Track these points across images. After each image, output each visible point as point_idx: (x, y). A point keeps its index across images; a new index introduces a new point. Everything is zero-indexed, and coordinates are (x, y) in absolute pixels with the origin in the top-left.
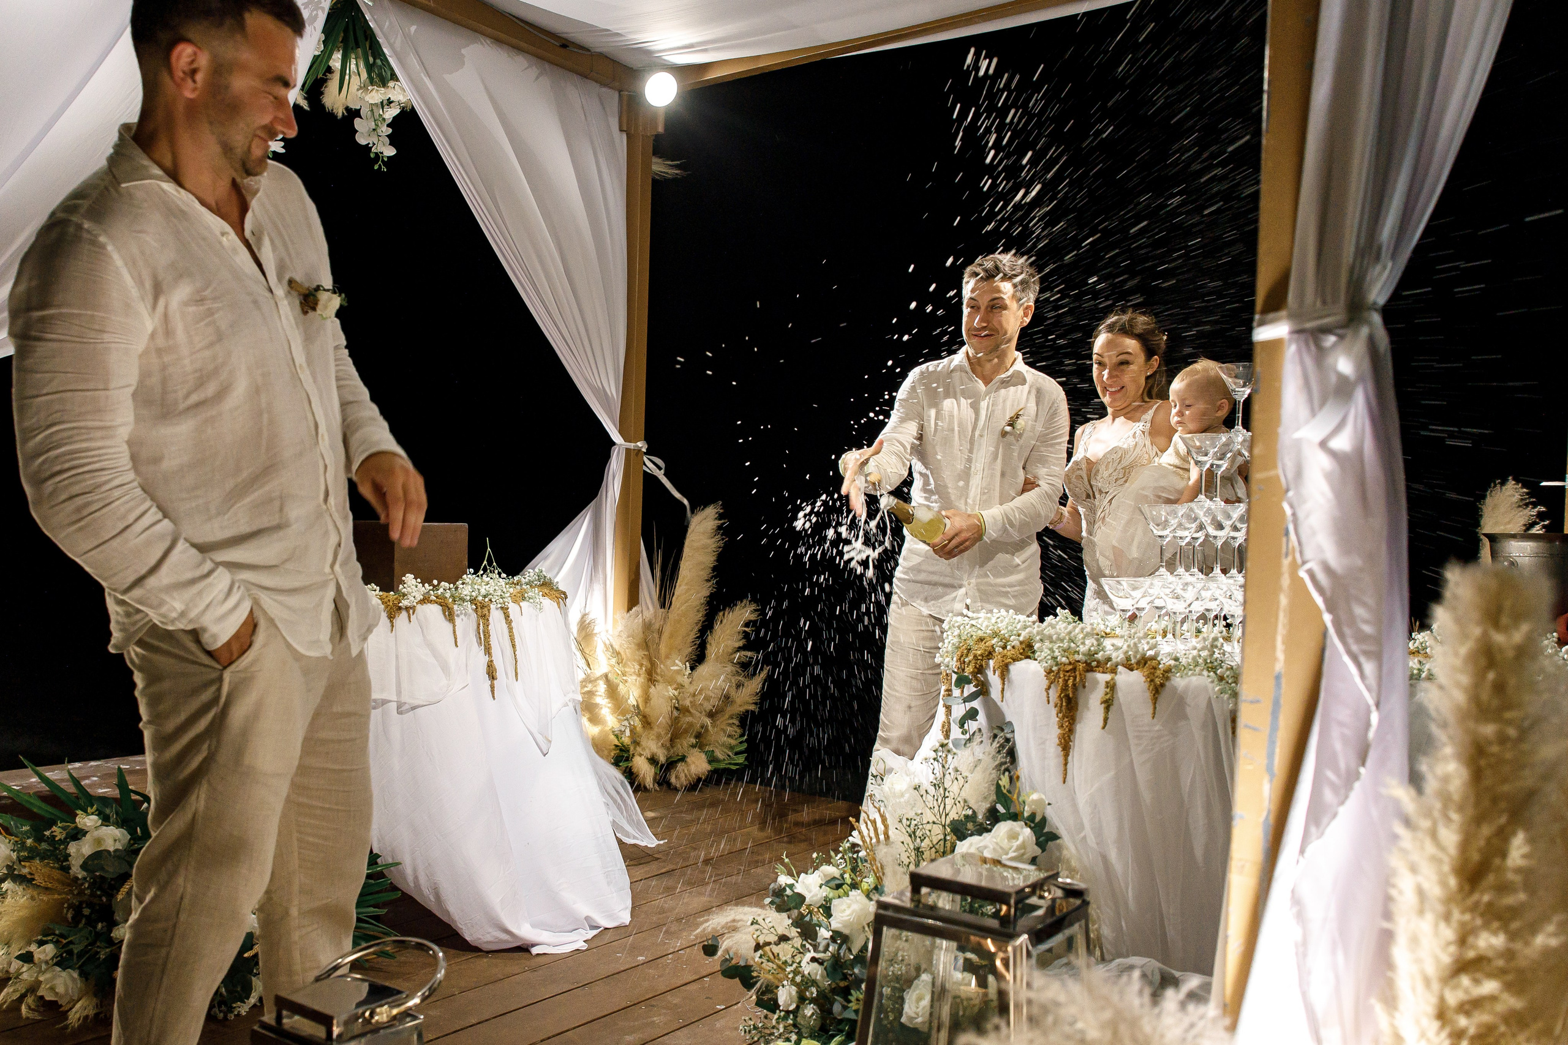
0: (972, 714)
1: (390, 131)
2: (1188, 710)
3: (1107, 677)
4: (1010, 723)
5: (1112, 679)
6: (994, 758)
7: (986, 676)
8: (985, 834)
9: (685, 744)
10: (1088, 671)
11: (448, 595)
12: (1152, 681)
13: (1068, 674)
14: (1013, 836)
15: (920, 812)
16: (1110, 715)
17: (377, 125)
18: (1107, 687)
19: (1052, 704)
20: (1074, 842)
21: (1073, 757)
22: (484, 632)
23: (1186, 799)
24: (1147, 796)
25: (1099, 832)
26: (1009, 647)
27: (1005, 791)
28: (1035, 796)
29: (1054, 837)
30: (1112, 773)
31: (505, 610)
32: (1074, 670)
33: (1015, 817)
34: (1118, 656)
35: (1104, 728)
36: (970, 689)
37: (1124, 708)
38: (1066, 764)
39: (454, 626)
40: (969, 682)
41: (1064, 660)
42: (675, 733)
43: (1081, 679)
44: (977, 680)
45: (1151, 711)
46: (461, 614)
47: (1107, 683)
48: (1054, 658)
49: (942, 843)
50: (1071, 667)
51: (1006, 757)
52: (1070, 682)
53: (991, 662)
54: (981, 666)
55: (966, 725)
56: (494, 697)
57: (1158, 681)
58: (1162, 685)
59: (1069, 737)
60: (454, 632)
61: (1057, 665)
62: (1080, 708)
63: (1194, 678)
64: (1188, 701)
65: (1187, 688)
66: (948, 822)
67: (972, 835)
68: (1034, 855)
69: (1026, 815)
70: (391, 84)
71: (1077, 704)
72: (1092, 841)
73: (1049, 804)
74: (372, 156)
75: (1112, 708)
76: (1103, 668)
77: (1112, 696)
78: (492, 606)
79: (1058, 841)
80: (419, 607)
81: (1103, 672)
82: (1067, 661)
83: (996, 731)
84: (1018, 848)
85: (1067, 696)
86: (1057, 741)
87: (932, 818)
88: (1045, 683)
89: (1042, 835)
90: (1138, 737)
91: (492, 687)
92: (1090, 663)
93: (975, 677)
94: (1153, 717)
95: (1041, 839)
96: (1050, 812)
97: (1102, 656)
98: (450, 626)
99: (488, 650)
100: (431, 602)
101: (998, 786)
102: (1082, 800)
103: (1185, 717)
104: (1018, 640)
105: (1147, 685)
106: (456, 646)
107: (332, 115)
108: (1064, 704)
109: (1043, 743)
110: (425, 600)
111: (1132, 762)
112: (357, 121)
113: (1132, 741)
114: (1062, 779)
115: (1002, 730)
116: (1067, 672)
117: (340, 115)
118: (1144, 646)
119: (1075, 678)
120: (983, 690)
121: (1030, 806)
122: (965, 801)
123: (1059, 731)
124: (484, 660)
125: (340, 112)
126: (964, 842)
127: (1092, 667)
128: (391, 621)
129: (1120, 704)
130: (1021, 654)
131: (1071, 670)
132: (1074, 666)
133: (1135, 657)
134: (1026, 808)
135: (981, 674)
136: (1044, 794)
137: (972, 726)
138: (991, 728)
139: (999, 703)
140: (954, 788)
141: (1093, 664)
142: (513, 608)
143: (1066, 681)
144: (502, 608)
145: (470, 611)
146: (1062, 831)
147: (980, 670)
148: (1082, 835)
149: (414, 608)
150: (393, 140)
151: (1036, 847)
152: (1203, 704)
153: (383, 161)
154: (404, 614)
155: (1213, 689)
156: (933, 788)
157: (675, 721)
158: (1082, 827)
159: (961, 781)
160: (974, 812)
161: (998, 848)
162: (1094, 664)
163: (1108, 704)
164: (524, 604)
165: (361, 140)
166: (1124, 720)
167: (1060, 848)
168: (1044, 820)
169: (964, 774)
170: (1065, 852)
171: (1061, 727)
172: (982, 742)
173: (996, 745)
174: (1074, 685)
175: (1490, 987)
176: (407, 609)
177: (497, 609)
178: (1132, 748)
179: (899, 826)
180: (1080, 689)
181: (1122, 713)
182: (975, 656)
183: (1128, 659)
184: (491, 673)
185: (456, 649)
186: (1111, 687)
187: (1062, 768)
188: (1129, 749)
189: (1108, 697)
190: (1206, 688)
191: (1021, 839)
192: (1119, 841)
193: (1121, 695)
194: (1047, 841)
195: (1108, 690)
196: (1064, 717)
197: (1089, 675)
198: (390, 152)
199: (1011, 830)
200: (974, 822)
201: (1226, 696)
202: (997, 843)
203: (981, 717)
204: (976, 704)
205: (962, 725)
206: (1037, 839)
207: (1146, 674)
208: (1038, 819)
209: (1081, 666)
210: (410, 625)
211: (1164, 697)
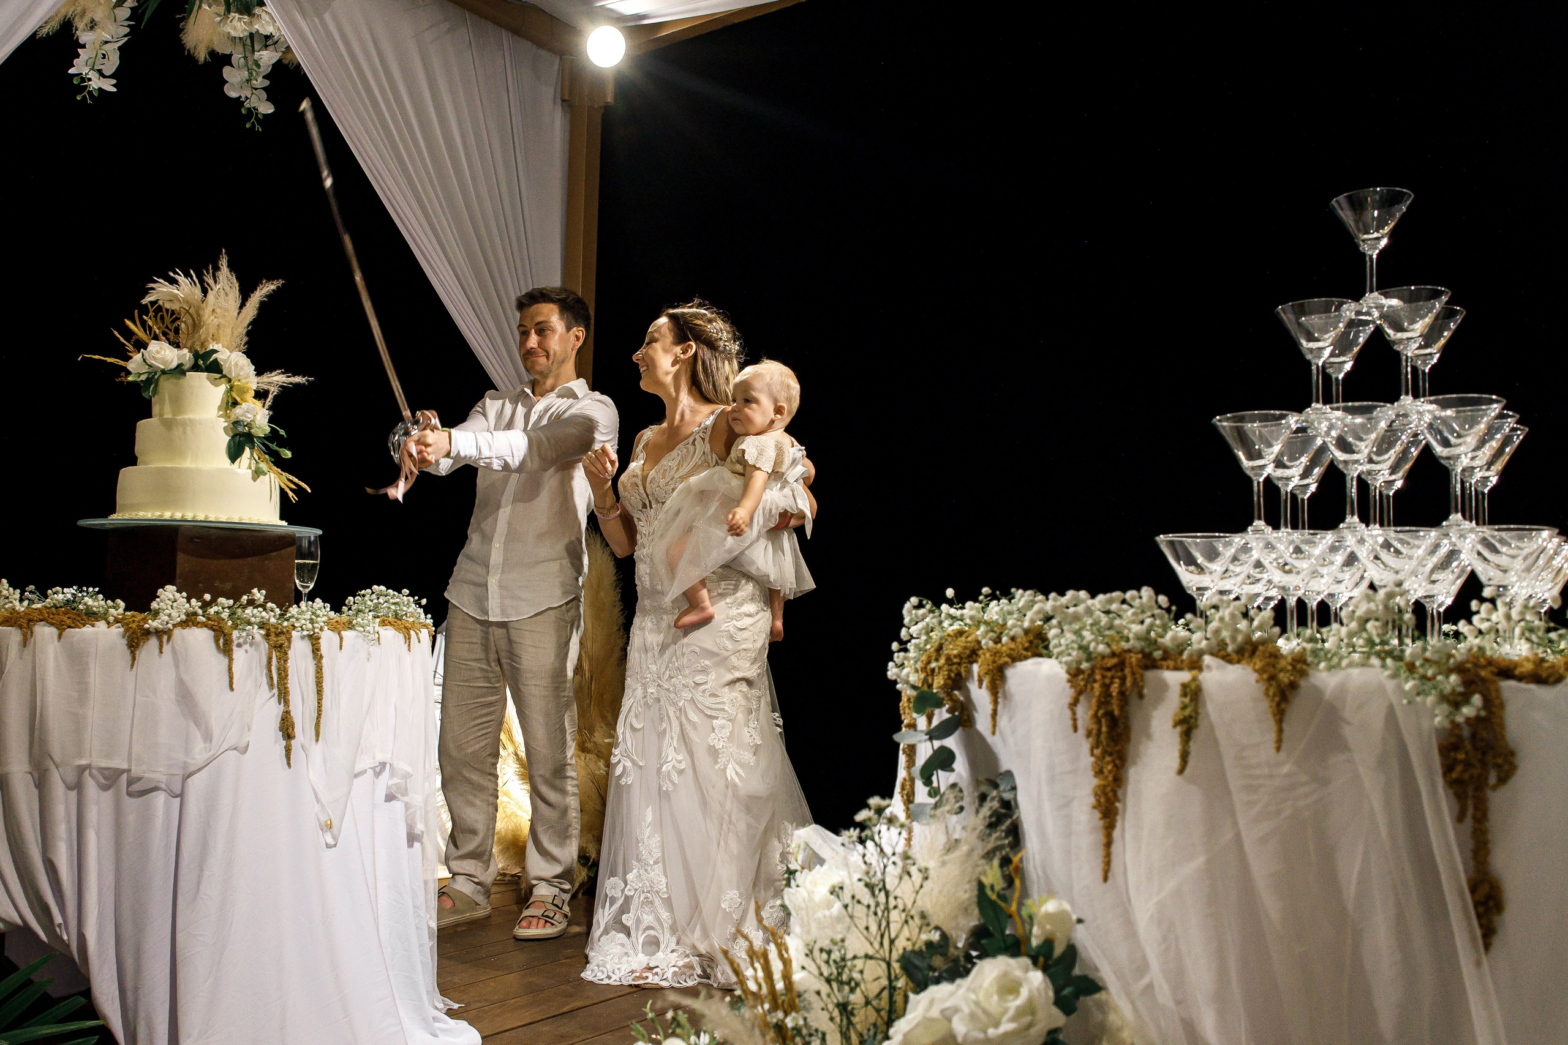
0: (943, 760)
1: (267, 83)
2: (1347, 731)
3: (1185, 676)
4: (1009, 774)
5: (1194, 679)
6: (982, 838)
7: (967, 694)
8: (958, 981)
10: (1147, 668)
11: (225, 615)
12: (1272, 678)
13: (1109, 674)
14: (1009, 987)
15: (839, 937)
16: (1193, 746)
17: (251, 74)
18: (1184, 695)
19: (1081, 731)
20: (1129, 995)
21: (1123, 830)
22: (279, 669)
23: (1350, 906)
24: (1272, 906)
25: (1178, 978)
26: (1004, 639)
27: (994, 897)
28: (1050, 906)
29: (1091, 986)
30: (1201, 860)
31: (314, 640)
32: (1121, 666)
33: (1015, 947)
35: (1181, 771)
36: (942, 715)
37: (1220, 733)
38: (1108, 844)
39: (231, 660)
40: (940, 705)
41: (1101, 648)
43: (1135, 683)
44: (952, 699)
45: (1272, 736)
46: (245, 642)
47: (1184, 686)
48: (1084, 648)
49: (885, 994)
50: (1114, 661)
51: (1006, 837)
52: (1115, 688)
53: (975, 668)
54: (959, 674)
55: (934, 778)
56: (289, 764)
57: (1284, 678)
58: (1293, 686)
59: (1115, 793)
60: (230, 669)
61: (1088, 660)
62: (1133, 735)
63: (1355, 672)
64: (1347, 714)
65: (1342, 689)
66: (895, 956)
67: (937, 981)
68: (1053, 1026)
69: (1035, 942)
70: (257, 11)
71: (1127, 728)
72: (1164, 995)
73: (1080, 921)
74: (243, 111)
75: (1198, 735)
76: (1175, 660)
77: (1196, 711)
78: (294, 633)
79: (1097, 996)
80: (178, 632)
81: (1176, 669)
82: (1108, 651)
83: (984, 788)
84: (1020, 1013)
85: (1109, 715)
86: (1092, 800)
87: (865, 948)
88: (1069, 693)
89: (1070, 980)
90: (1250, 789)
91: (288, 750)
92: (1150, 654)
93: (949, 695)
94: (1278, 749)
95: (1067, 991)
96: (1081, 936)
97: (1174, 639)
98: (226, 661)
99: (283, 695)
100: (197, 624)
101: (981, 886)
102: (1144, 913)
103: (1340, 745)
104: (1021, 626)
105: (1262, 687)
106: (232, 688)
107: (191, 59)
108: (1104, 729)
109: (1067, 804)
110: (190, 621)
111: (1238, 839)
112: (225, 67)
113: (1239, 798)
114: (1099, 874)
115: (996, 786)
116: (1109, 669)
117: (202, 59)
119: (1123, 679)
120: (963, 717)
121: (1042, 926)
122: (923, 916)
123: (1095, 782)
124: (275, 710)
125: (202, 56)
126: (922, 995)
127: (1154, 660)
128: (133, 653)
129: (1212, 729)
130: (1026, 649)
131: (1115, 666)
132: (1120, 661)
133: (1234, 639)
134: (1035, 930)
135: (959, 689)
136: (1072, 902)
137: (942, 779)
138: (976, 782)
139: (989, 738)
140: (904, 891)
141: (1154, 655)
142: (328, 638)
143: (1106, 687)
144: (310, 637)
145: (258, 638)
146: (1107, 974)
147: (957, 682)
148: (1146, 981)
149: (169, 633)
151: (1055, 1011)
152: (1378, 722)
153: (257, 118)
154: (153, 642)
155: (1400, 688)
156: (866, 890)
158: (1143, 968)
159: (917, 877)
160: (944, 936)
161: (980, 1013)
162: (1157, 654)
163: (1188, 725)
164: (347, 635)
165: (233, 94)
166: (1219, 756)
167: (1102, 1007)
168: (1071, 952)
169: (922, 863)
170: (1112, 1017)
171: (1099, 773)
172: (962, 808)
173: (985, 811)
174: (1122, 693)
176: (159, 633)
177: (303, 638)
178: (1239, 808)
179: (808, 963)
180: (1134, 700)
181: (1216, 742)
182: (948, 659)
183: (1223, 645)
184: (287, 729)
185: (231, 693)
186: (1193, 693)
187: (1101, 852)
188: (1232, 813)
189: (1187, 712)
190: (1381, 688)
191: (1024, 993)
192: (1221, 998)
193: (1212, 709)
194: (1076, 995)
195: (1187, 700)
196: (1105, 753)
197: (1150, 675)
198: (267, 108)
199: (1005, 975)
200: (945, 954)
201: (1430, 700)
202: (977, 1003)
203: (961, 765)
204: (951, 742)
205: (928, 782)
206: (1057, 991)
207: (1259, 665)
208: (1058, 950)
209: (1134, 658)
210: (160, 657)
211: (1297, 709)
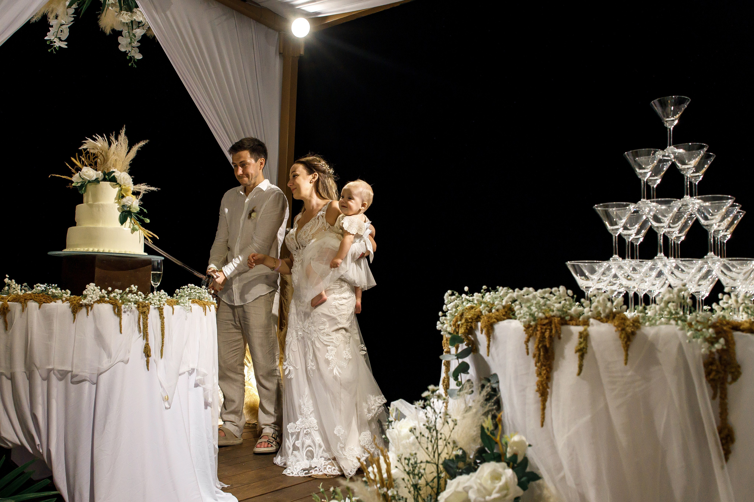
0: (463, 368)
1: (139, 44)
2: (659, 356)
3: (581, 328)
4: (495, 375)
5: (585, 330)
6: (482, 406)
7: (475, 337)
8: (471, 474)
10: (562, 324)
11: (118, 297)
12: (623, 329)
13: (544, 327)
14: (496, 477)
15: (414, 452)
16: (585, 362)
17: (132, 40)
18: (581, 337)
19: (531, 355)
20: (554, 482)
21: (551, 402)
22: (143, 323)
23: (660, 440)
25: (577, 473)
26: (493, 311)
27: (489, 433)
28: (516, 438)
29: (535, 477)
30: (588, 417)
31: (160, 310)
33: (498, 458)
35: (579, 374)
36: (463, 347)
37: (597, 355)
38: (544, 409)
39: (121, 319)
40: (462, 342)
41: (541, 315)
43: (557, 331)
44: (468, 339)
45: (623, 358)
46: (128, 311)
47: (581, 333)
48: (532, 315)
49: (436, 480)
50: (547, 321)
51: (494, 405)
52: (547, 334)
53: (479, 324)
54: (471, 327)
55: (459, 377)
56: (148, 369)
57: (629, 330)
58: (633, 333)
59: (547, 384)
60: (120, 323)
61: (534, 320)
62: (556, 358)
63: (663, 327)
64: (660, 347)
65: (657, 335)
66: (441, 461)
67: (461, 474)
68: (516, 496)
69: (508, 455)
70: (135, 10)
71: (553, 353)
72: (570, 481)
73: (530, 445)
74: (128, 58)
75: (587, 357)
76: (576, 321)
77: (586, 346)
78: (151, 306)
79: (539, 481)
80: (96, 306)
81: (577, 325)
82: (543, 316)
83: (483, 382)
84: (501, 489)
85: (545, 347)
86: (536, 388)
87: (426, 458)
88: (525, 336)
89: (525, 474)
90: (612, 383)
91: (148, 362)
92: (564, 318)
93: (467, 337)
94: (626, 364)
95: (524, 479)
96: (530, 453)
97: (575, 310)
98: (118, 319)
99: (146, 336)
100: (105, 302)
101: (482, 428)
102: (561, 442)
103: (656, 362)
104: (501, 305)
105: (617, 334)
106: (121, 333)
107: (103, 33)
108: (542, 354)
109: (524, 390)
110: (101, 300)
111: (607, 408)
112: (120, 38)
113: (607, 387)
114: (539, 423)
115: (489, 381)
116: (544, 325)
117: (108, 33)
119: (551, 330)
120: (473, 348)
121: (512, 448)
122: (454, 442)
123: (537, 379)
124: (142, 343)
125: (108, 31)
126: (454, 480)
127: (566, 321)
128: (74, 316)
129: (594, 354)
130: (504, 315)
131: (547, 323)
132: (549, 322)
133: (604, 311)
134: (509, 449)
135: (471, 334)
136: (526, 436)
137: (463, 377)
138: (479, 379)
139: (486, 358)
140: (445, 431)
141: (566, 319)
142: (167, 309)
143: (543, 334)
144: (158, 308)
145: (134, 308)
146: (543, 471)
148: (562, 474)
149: (91, 306)
151: (518, 488)
152: (674, 350)
153: (134, 61)
154: (84, 310)
155: (685, 335)
156: (427, 431)
158: (560, 468)
159: (451, 424)
160: (464, 452)
161: (482, 489)
162: (568, 318)
163: (582, 352)
164: (176, 307)
165: (123, 50)
166: (598, 366)
167: (541, 487)
168: (526, 461)
169: (454, 417)
170: (545, 492)
171: (539, 374)
172: (472, 391)
173: (484, 393)
174: (550, 337)
176: (87, 306)
177: (155, 308)
178: (607, 392)
179: (399, 465)
180: (556, 339)
181: (595, 359)
182: (466, 320)
183: (599, 314)
184: (147, 352)
185: (120, 335)
186: (585, 337)
187: (540, 413)
188: (604, 394)
189: (582, 346)
190: (676, 335)
191: (503, 480)
192: (598, 482)
193: (594, 343)
194: (528, 481)
195: (582, 340)
196: (542, 365)
197: (564, 328)
198: (139, 56)
199: (494, 471)
200: (464, 461)
201: (700, 340)
202: (481, 484)
204: (467, 360)
205: (456, 379)
206: (519, 479)
207: (617, 323)
208: (520, 459)
209: (556, 320)
210: (87, 318)
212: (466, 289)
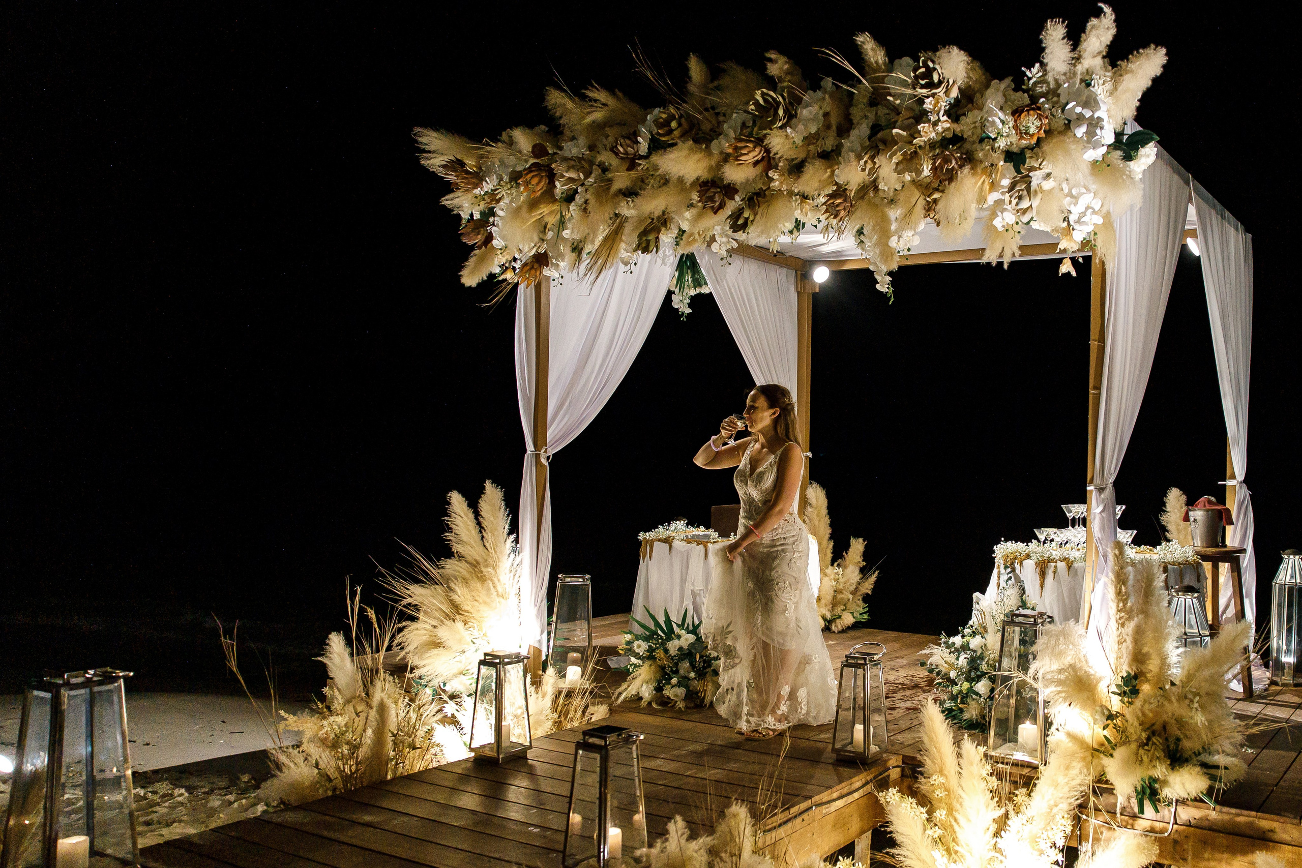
0: (1010, 578)
2: (1079, 574)
3: (1054, 564)
4: (1023, 580)
5: (1056, 565)
6: (1018, 592)
7: (1014, 566)
9: (839, 609)
10: (1047, 563)
12: (1068, 565)
13: (1041, 565)
16: (1055, 576)
18: (1054, 567)
19: (1037, 573)
21: (1044, 589)
24: (1067, 600)
26: (1019, 553)
28: (1034, 602)
30: (1056, 594)
34: (1057, 558)
35: (1053, 580)
36: (1009, 570)
38: (1042, 592)
41: (1039, 558)
42: (834, 604)
43: (1046, 566)
44: (1011, 567)
45: (1068, 574)
48: (1036, 558)
51: (1022, 591)
52: (1042, 567)
53: (1016, 561)
55: (1008, 582)
58: (1071, 566)
59: (1043, 583)
61: (1038, 561)
64: (1078, 570)
65: (1078, 567)
71: (1045, 573)
74: (680, 313)
75: (1056, 574)
76: (1052, 562)
82: (1042, 560)
83: (1018, 583)
85: (1042, 571)
86: (1039, 585)
87: (1000, 612)
88: (1035, 568)
90: (1064, 582)
94: (1068, 576)
97: (1051, 558)
102: (1047, 603)
105: (1066, 566)
108: (1041, 573)
109: (1034, 586)
111: (1062, 590)
112: (673, 295)
113: (1062, 584)
114: (1041, 596)
115: (1020, 583)
118: (1065, 554)
119: (1043, 565)
120: (1013, 570)
121: (1032, 605)
129: (1058, 573)
130: (1025, 557)
132: (1044, 561)
133: (1062, 558)
135: (1012, 565)
139: (1019, 574)
141: (1050, 560)
147: (1012, 563)
150: (690, 305)
153: (685, 316)
156: (1000, 602)
157: (835, 597)
159: (1009, 599)
163: (1055, 572)
166: (1059, 577)
171: (1040, 580)
172: (1014, 587)
173: (1018, 588)
174: (1044, 568)
175: (1123, 614)
180: (1046, 570)
181: (1059, 575)
182: (1010, 559)
186: (1056, 567)
188: (1061, 586)
189: (1055, 570)
193: (1058, 569)
196: (1041, 577)
198: (689, 311)
203: (1013, 579)
204: (1011, 575)
205: (1006, 582)
207: (1066, 563)
211: (1072, 569)
212: (1003, 539)
